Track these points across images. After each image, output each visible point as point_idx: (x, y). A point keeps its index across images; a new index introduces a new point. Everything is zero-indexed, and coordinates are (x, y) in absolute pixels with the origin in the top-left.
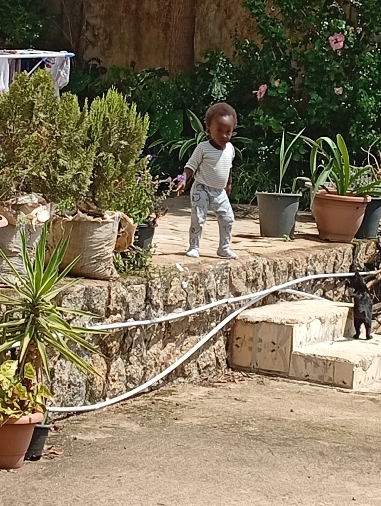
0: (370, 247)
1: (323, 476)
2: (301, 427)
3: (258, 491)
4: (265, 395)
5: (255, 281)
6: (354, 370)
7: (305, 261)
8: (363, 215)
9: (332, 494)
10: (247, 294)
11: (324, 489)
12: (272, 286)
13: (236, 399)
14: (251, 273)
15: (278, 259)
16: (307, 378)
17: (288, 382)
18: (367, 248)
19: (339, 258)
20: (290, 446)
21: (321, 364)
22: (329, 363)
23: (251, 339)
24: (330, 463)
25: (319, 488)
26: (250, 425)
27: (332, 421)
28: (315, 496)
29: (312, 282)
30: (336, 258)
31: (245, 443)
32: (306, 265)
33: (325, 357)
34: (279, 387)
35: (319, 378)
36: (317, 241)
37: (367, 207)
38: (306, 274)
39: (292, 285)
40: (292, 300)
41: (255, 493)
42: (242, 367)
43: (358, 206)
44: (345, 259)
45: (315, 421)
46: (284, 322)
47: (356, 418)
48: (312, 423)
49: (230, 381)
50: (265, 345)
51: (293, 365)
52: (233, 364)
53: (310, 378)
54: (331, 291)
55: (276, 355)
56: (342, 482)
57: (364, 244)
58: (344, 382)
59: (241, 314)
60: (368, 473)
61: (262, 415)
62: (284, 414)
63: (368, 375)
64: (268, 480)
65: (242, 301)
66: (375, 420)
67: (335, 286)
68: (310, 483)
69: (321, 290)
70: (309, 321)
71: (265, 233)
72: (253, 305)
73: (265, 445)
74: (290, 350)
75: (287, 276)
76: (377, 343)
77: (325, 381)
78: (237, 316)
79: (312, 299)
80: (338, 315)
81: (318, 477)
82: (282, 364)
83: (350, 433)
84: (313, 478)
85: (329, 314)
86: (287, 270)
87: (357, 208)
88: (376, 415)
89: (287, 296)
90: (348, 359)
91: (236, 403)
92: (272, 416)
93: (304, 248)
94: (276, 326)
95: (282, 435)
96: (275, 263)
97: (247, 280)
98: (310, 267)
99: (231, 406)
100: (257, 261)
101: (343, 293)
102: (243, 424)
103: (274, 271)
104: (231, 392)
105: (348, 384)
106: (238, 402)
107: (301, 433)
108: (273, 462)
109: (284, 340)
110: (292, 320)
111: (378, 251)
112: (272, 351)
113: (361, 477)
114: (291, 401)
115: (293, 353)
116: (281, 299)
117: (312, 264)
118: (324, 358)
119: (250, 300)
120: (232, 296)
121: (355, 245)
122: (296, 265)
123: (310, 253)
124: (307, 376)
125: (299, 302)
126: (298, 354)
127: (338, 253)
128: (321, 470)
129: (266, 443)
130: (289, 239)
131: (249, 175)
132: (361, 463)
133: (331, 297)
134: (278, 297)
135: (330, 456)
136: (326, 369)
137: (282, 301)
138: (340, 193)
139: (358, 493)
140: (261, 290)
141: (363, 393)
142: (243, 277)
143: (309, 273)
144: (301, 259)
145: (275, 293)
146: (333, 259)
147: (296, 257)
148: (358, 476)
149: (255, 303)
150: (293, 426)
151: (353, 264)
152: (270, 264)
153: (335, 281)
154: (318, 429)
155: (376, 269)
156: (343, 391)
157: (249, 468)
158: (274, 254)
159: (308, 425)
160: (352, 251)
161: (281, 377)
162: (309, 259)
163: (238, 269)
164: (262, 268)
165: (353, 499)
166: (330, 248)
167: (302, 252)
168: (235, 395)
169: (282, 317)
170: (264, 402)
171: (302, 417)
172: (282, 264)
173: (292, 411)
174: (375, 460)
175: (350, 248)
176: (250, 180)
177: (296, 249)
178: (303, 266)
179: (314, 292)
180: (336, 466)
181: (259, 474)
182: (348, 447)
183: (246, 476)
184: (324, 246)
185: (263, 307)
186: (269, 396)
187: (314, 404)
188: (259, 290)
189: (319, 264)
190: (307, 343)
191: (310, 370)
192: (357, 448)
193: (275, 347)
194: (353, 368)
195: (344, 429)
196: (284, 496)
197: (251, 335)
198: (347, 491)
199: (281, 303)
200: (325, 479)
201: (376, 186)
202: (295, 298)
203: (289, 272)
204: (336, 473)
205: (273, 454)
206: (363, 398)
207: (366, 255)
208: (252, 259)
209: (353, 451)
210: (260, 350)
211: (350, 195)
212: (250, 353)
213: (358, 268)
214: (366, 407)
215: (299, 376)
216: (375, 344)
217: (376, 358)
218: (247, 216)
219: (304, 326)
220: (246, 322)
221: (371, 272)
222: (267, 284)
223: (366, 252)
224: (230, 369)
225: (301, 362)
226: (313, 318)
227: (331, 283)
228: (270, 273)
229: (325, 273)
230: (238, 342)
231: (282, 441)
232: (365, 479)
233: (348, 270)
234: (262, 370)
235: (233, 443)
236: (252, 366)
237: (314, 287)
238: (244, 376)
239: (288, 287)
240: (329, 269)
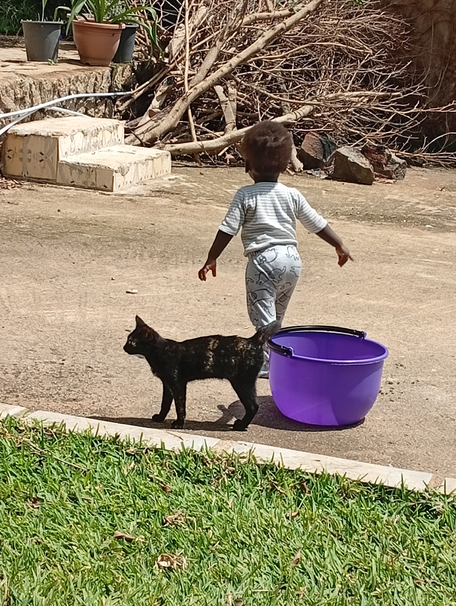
0: (126, 70)
1: (85, 261)
2: (67, 223)
3: (28, 276)
4: (36, 198)
5: (22, 99)
6: (114, 175)
7: (68, 81)
8: (119, 41)
9: (94, 276)
10: (15, 110)
11: (87, 272)
12: (39, 104)
13: (9, 203)
14: (19, 92)
15: (43, 79)
16: (73, 184)
17: (56, 188)
18: (123, 71)
19: (99, 80)
20: (57, 238)
21: (84, 171)
22: (91, 170)
23: (21, 151)
24: (92, 252)
25: (83, 272)
26: (21, 223)
27: (95, 218)
28: (78, 278)
29: (75, 101)
30: (96, 79)
31: (17, 237)
32: (69, 85)
33: (88, 164)
34: (47, 192)
35: (84, 184)
36: (79, 65)
37: (122, 34)
38: (70, 94)
39: (57, 103)
40: (57, 116)
41: (25, 278)
42: (14, 176)
43: (114, 33)
44: (104, 81)
45: (79, 218)
46: (50, 134)
47: (116, 215)
48: (77, 220)
49: (4, 188)
50: (34, 155)
51: (60, 173)
52: (6, 174)
53: (75, 184)
54: (93, 109)
55: (45, 164)
56: (103, 266)
57: (120, 67)
58: (105, 186)
59: (11, 129)
60: (126, 258)
61: (33, 214)
62: (52, 212)
63: (126, 180)
64: (37, 267)
65: (12, 117)
66: (132, 216)
67: (96, 105)
68: (74, 268)
69: (83, 107)
70: (72, 134)
71: (31, 58)
72: (21, 121)
73: (35, 239)
74: (56, 160)
75: (52, 95)
76: (134, 152)
77: (89, 186)
78: (7, 130)
79: (75, 116)
80: (99, 128)
81: (82, 262)
82: (50, 172)
83: (110, 227)
84: (77, 264)
85: (91, 128)
86: (52, 89)
87: (113, 35)
88: (133, 212)
89: (52, 114)
90: (108, 166)
91: (8, 206)
92: (42, 215)
93: (66, 70)
94: (43, 138)
95: (50, 230)
96: (41, 83)
97: (15, 98)
98: (72, 87)
99: (4, 208)
100: (24, 81)
101: (104, 111)
102: (15, 222)
103: (40, 90)
104: (5, 197)
105: (109, 188)
106: (11, 205)
107: (67, 228)
108: (42, 253)
109: (51, 151)
110: (57, 133)
111: (133, 74)
112: (41, 161)
113: (120, 261)
114: (59, 203)
115: (59, 162)
116: (47, 116)
117: (74, 85)
118: (87, 166)
119: (19, 116)
120: (2, 112)
121: (113, 68)
122: (60, 85)
123: (72, 75)
124: (73, 182)
125: (64, 118)
126: (64, 162)
127: (98, 75)
128: (84, 257)
129: (36, 237)
130: (53, 63)
131: (17, 9)
132: (119, 250)
133: (93, 114)
134: (45, 113)
135: (92, 245)
136: (89, 175)
137: (48, 117)
138: (97, 21)
139: (117, 274)
140: (28, 107)
141: (122, 195)
142: (11, 95)
143: (72, 92)
144: (64, 79)
145: (42, 110)
146: (93, 80)
147: (59, 78)
148: (117, 261)
149: (24, 119)
150: (60, 223)
151: (111, 85)
152: (36, 84)
153: (96, 101)
154: (82, 224)
155: (132, 89)
156: (104, 194)
157: (21, 258)
158: (39, 75)
159: (73, 222)
160: (110, 74)
161: (49, 183)
162: (71, 80)
163: (6, 88)
164: (29, 87)
165: (112, 279)
166: (91, 70)
167: (65, 73)
168: (8, 199)
169: (48, 130)
170: (34, 204)
171: (68, 216)
172: (46, 83)
173: (59, 211)
174: (131, 248)
175: (108, 71)
176: (17, 13)
177: (60, 72)
178: (66, 86)
179: (78, 110)
180: (98, 253)
181: (29, 262)
182: (108, 238)
183: (17, 264)
184: (84, 69)
185: (32, 122)
186: (39, 199)
187: (79, 205)
188: (27, 107)
189: (80, 84)
190: (72, 154)
191: (75, 176)
192: (116, 239)
193: (43, 157)
194: (113, 174)
195: (105, 224)
196: (51, 278)
197: (21, 147)
198: (107, 273)
199: (48, 119)
200: (88, 264)
201: (129, 14)
202: (60, 115)
203: (54, 92)
204: (98, 259)
205: (42, 246)
206: (122, 199)
207: (123, 77)
208: (19, 79)
209: (113, 241)
210: (30, 160)
211: (107, 22)
212: (21, 164)
213: (116, 89)
214: (125, 206)
215: (65, 182)
216: (132, 153)
217: (133, 165)
218: (16, 45)
219: (68, 138)
220: (16, 136)
221: (128, 93)
222: (34, 102)
223: (123, 74)
224: (4, 178)
225: (66, 170)
226: (76, 131)
227: (93, 102)
228: (36, 92)
229: (87, 93)
230: (10, 154)
231: (50, 235)
232: (123, 263)
233: (107, 90)
234: (32, 178)
235: (6, 238)
236: (23, 175)
237: (77, 106)
238: (16, 183)
239: (54, 105)
240: (90, 89)
